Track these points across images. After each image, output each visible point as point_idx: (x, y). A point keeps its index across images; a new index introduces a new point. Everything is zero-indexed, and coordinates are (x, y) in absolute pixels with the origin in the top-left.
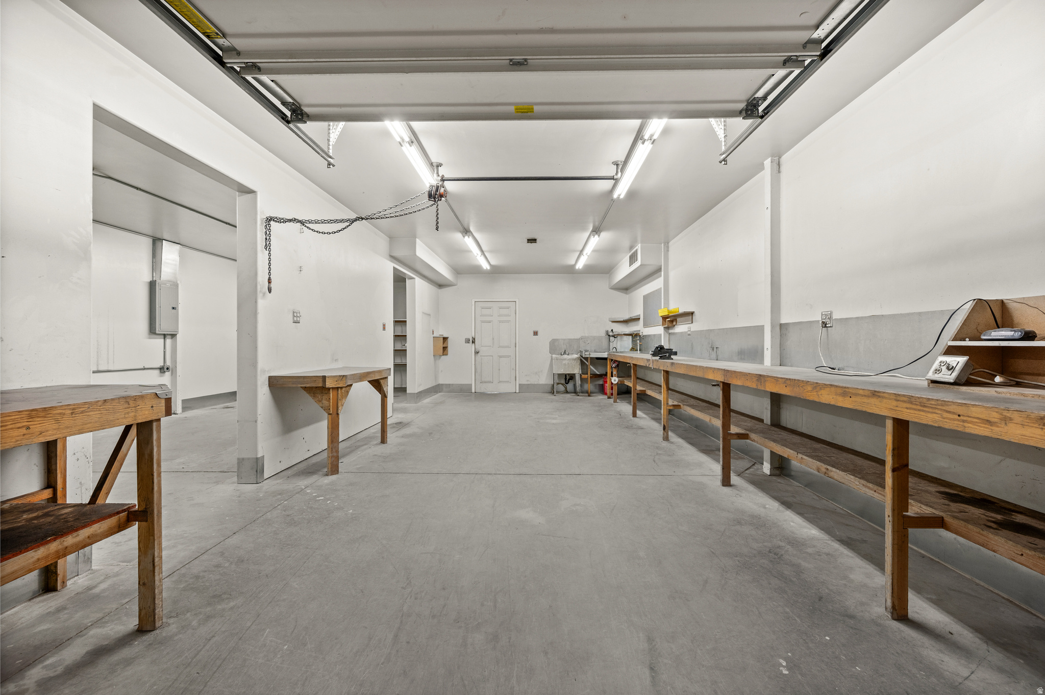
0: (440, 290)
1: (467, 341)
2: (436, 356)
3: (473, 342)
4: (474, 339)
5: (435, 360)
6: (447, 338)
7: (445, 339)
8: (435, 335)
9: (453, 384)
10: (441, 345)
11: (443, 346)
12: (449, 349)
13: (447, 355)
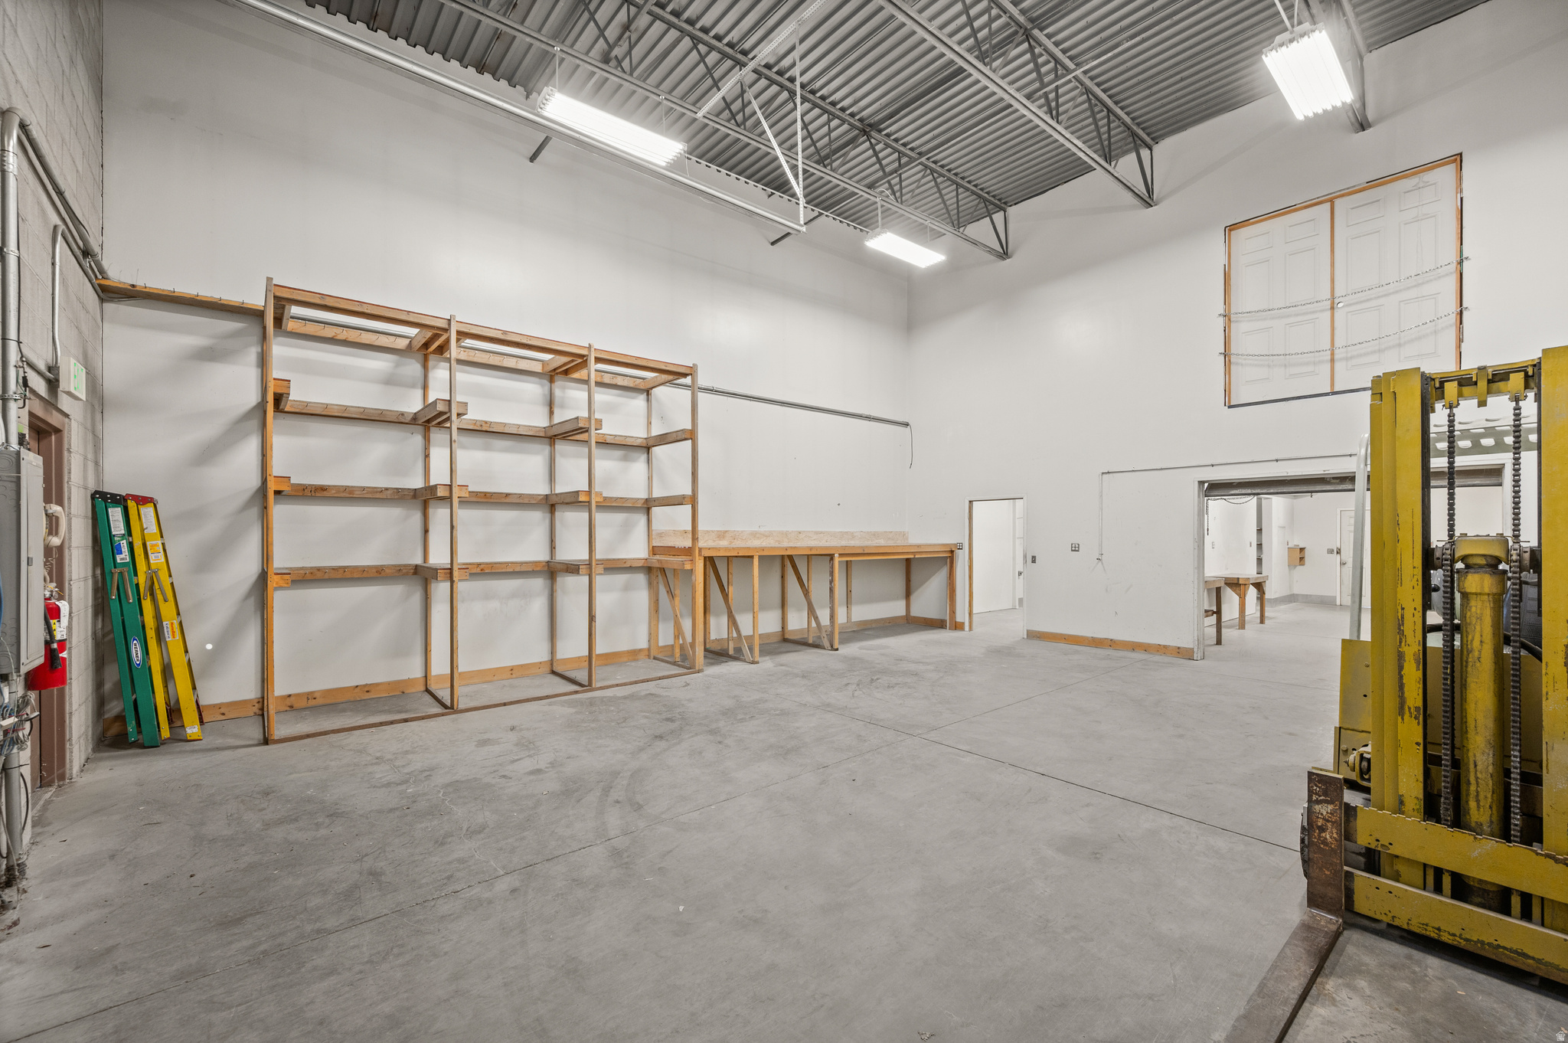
0: (1295, 501)
1: (1331, 551)
2: (1291, 566)
3: (1339, 552)
4: (1340, 550)
5: (1290, 570)
6: (1304, 548)
7: (1302, 550)
8: (1289, 546)
9: (1311, 595)
10: (1298, 556)
11: (1299, 556)
12: (1306, 559)
13: (1304, 565)
